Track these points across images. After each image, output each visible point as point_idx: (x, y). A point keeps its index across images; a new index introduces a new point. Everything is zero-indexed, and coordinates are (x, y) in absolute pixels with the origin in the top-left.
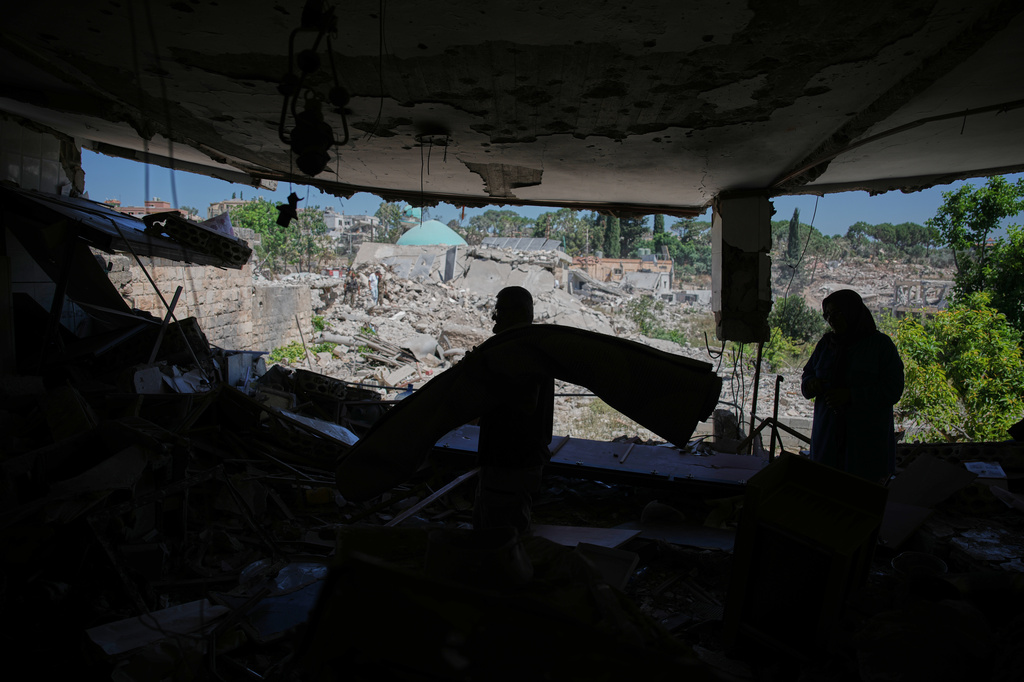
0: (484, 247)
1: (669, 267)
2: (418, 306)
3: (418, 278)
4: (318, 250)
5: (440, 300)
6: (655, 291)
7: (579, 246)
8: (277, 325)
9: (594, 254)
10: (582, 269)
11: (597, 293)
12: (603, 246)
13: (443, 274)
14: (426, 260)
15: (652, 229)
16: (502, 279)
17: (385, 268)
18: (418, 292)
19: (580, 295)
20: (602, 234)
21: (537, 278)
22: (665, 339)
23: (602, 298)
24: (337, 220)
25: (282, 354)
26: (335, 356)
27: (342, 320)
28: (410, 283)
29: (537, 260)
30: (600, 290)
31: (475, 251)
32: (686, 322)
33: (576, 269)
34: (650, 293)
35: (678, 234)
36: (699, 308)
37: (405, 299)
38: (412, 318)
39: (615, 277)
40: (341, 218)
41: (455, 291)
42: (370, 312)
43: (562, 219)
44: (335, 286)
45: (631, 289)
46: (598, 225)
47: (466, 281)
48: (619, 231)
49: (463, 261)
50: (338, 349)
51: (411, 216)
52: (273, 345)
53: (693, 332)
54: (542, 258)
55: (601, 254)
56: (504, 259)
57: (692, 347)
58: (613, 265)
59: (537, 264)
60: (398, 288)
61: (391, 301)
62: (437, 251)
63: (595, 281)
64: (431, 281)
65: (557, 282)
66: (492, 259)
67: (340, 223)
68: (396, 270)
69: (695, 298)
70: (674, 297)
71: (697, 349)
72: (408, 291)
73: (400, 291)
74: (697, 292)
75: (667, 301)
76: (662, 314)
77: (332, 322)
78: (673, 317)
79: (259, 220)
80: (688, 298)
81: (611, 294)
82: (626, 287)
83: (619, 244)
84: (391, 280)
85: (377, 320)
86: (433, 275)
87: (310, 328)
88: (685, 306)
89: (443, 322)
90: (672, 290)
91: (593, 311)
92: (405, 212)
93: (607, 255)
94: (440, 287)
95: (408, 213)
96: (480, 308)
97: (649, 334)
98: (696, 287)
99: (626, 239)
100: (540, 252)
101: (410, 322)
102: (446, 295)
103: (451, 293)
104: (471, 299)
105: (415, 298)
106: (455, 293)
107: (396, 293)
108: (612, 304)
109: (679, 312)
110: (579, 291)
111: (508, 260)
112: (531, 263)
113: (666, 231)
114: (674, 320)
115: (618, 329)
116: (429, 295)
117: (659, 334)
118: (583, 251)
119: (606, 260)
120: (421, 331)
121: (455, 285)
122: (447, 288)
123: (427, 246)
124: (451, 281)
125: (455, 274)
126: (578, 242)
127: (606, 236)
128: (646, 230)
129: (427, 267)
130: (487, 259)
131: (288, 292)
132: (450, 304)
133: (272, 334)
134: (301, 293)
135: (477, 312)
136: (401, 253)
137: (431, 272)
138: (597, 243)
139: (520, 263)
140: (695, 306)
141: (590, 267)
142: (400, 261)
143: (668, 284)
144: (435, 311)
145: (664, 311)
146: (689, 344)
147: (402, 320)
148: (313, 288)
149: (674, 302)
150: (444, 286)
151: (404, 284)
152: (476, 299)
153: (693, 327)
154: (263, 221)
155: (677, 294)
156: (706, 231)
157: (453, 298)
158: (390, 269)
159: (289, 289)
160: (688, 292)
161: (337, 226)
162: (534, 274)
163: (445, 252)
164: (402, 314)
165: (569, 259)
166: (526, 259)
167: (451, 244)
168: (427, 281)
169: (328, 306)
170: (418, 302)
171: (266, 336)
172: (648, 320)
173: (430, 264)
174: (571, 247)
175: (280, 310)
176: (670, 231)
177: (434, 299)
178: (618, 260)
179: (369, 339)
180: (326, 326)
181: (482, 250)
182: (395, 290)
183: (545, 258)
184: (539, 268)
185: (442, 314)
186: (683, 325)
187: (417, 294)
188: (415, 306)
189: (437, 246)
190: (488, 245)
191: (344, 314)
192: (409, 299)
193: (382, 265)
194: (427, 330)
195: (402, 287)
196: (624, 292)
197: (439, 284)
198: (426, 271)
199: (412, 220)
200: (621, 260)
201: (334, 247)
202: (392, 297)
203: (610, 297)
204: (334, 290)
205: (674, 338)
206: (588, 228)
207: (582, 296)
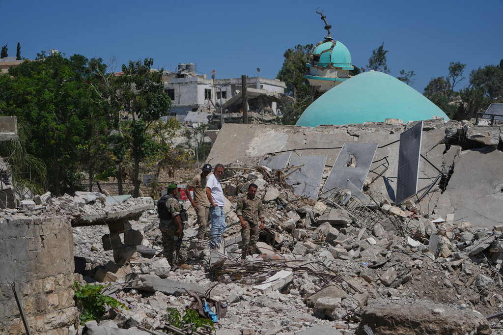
0: (483, 122)
2: (337, 256)
3: (338, 196)
4: (154, 149)
5: (385, 241)
13: (394, 185)
14: (356, 156)
17: (266, 177)
18: (338, 225)
24: (201, 90)
27: (147, 292)
28: (320, 207)
31: (463, 132)
37: (309, 242)
38: (308, 283)
40: (209, 84)
41: (422, 220)
42: (215, 273)
44: (136, 216)
47: (445, 199)
49: (436, 156)
51: (330, 66)
60: (293, 218)
61: (277, 247)
62: (383, 136)
64: (366, 201)
67: (208, 94)
68: (291, 180)
72: (316, 224)
73: (299, 225)
77: (124, 297)
79: (39, 92)
84: (278, 201)
85: (224, 291)
86: (373, 188)
87: (71, 312)
89: (391, 290)
92: (314, 58)
94: (388, 212)
95: (323, 60)
96: (476, 257)
101: (303, 293)
102: (401, 232)
103: (412, 224)
104: (458, 236)
105: (331, 240)
106: (421, 225)
107: (289, 230)
116: (362, 232)
120: (325, 314)
121: (422, 207)
122: (404, 214)
123: (360, 126)
124: (412, 200)
125: (420, 185)
129: (360, 171)
131: (14, 232)
132: (408, 251)
134: (47, 234)
135: (469, 266)
136: (302, 143)
137: (367, 181)
142: (301, 159)
144: (375, 266)
147: (284, 290)
150: (396, 211)
151: (308, 209)
152: (468, 236)
154: (47, 95)
157: (417, 237)
158: (277, 178)
159: (17, 225)
161: (201, 100)
163: (396, 136)
164: (284, 275)
167: (408, 118)
168: (358, 202)
169: (120, 261)
170: (338, 248)
173: (365, 164)
177: (372, 240)
180: (107, 308)
181: (479, 128)
182: (286, 224)
185: (389, 274)
187: (335, 231)
188: (330, 257)
189: (381, 124)
190: (492, 117)
191: (152, 280)
192: (317, 242)
193: (261, 170)
194: (340, 313)
195: (303, 215)
197: (386, 207)
198: (357, 179)
199: (331, 75)
201: (193, 144)
202: (280, 238)
204: (135, 225)
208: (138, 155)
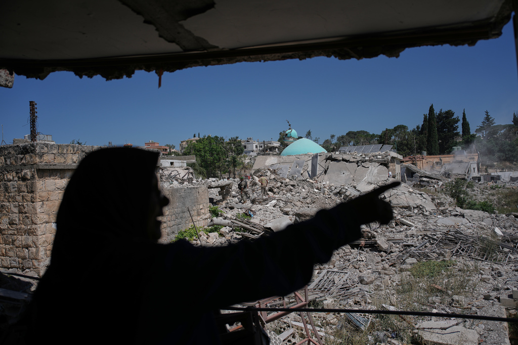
0: (338, 153)
1: (476, 158)
2: (293, 195)
3: (293, 177)
4: (239, 164)
5: (307, 190)
6: (467, 175)
7: (409, 149)
8: (181, 214)
9: (421, 153)
10: (413, 164)
11: (424, 179)
12: (426, 147)
13: (310, 173)
14: (298, 164)
15: (461, 133)
16: (351, 174)
17: (271, 172)
18: (293, 186)
19: (412, 181)
20: (425, 140)
21: (376, 171)
22: (477, 209)
23: (428, 182)
24: (254, 145)
25: (185, 235)
26: (221, 235)
27: (232, 208)
28: (287, 180)
29: (375, 159)
30: (426, 177)
31: (331, 156)
32: (493, 195)
33: (409, 164)
34: (463, 177)
35: (481, 135)
36: (503, 185)
37: (284, 191)
38: (282, 204)
39: (437, 168)
40: (257, 144)
41: (319, 183)
42: (253, 202)
43: (397, 133)
45: (449, 175)
46: (422, 134)
47: (326, 177)
48: (437, 137)
49: (323, 164)
50: (223, 230)
51: (291, 137)
52: (178, 229)
53: (499, 203)
54: (379, 157)
55: (425, 153)
56: (352, 160)
57: (499, 213)
58: (435, 159)
59: (375, 161)
60: (279, 184)
61: (274, 193)
62: (306, 158)
63: (422, 171)
64: (302, 178)
65: (390, 173)
66: (344, 160)
67: (256, 147)
68: (279, 172)
69: (498, 178)
70: (482, 178)
71: (504, 215)
72: (286, 186)
73: (281, 186)
74: (499, 174)
75: (477, 181)
76: (474, 191)
77: (225, 210)
78: (482, 192)
79: (204, 148)
80: (493, 178)
81: (434, 179)
82: (445, 173)
83: (438, 145)
84: (274, 179)
86: (304, 174)
87: (208, 215)
88: (491, 184)
89: (309, 205)
90: (480, 174)
91: (418, 192)
92: (287, 135)
93: (430, 153)
94: (309, 181)
95: (288, 135)
96: (336, 194)
97: (464, 206)
98: (498, 170)
99: (442, 142)
100: (377, 153)
101: (280, 207)
102: (312, 187)
103: (316, 185)
104: (330, 188)
105: (291, 190)
106: (319, 185)
107: (278, 188)
108: (435, 186)
109: (487, 188)
110: (411, 179)
111: (355, 160)
112: (371, 161)
113: (471, 134)
114: (483, 195)
115: (438, 203)
116: (300, 188)
117: (472, 205)
118: (412, 152)
119: (429, 156)
120: (286, 213)
121: (319, 180)
122: (313, 182)
123: (299, 155)
124: (316, 178)
125: (318, 173)
126: (409, 146)
127: (428, 141)
128: (457, 134)
129: (300, 169)
130: (340, 161)
131: (190, 191)
132: (315, 193)
133: (177, 221)
134: (200, 191)
135: (333, 197)
136: (282, 161)
137: (302, 172)
138: (422, 145)
139: (363, 162)
140: (499, 183)
141: (418, 163)
142: (282, 166)
143: (476, 169)
144: (304, 198)
145: (475, 188)
146: (497, 212)
147: (274, 206)
148: (210, 187)
149: (482, 182)
150: (311, 181)
151: (284, 181)
152: (333, 188)
153: (499, 199)
154: (207, 148)
155: (484, 176)
156: (502, 131)
157: (317, 189)
158: (274, 172)
159: (190, 189)
160: (493, 174)
161: (254, 148)
162: (373, 168)
163: (311, 158)
164: (274, 202)
165: (400, 157)
166: (367, 158)
167: (314, 153)
168: (299, 178)
169: (224, 199)
170: (293, 193)
171: (173, 223)
172: (462, 196)
173: (301, 167)
174: (404, 150)
175: (184, 204)
176: (475, 133)
177: (303, 190)
178: (438, 156)
179: (242, 222)
180: (220, 213)
181: (336, 155)
182: (277, 186)
183: (380, 157)
184: (378, 164)
185: (308, 200)
186: (491, 197)
187: (292, 188)
188: (291, 196)
189: (306, 154)
190: (340, 151)
191: (233, 204)
192: (287, 191)
193: (269, 170)
194: (291, 213)
195: (282, 183)
196: (444, 178)
197: (308, 180)
198: (299, 172)
199: (291, 140)
200: (440, 156)
202: (275, 190)
203: (434, 181)
205: (484, 208)
206: (415, 136)
207: (414, 182)
208: (235, 166)
